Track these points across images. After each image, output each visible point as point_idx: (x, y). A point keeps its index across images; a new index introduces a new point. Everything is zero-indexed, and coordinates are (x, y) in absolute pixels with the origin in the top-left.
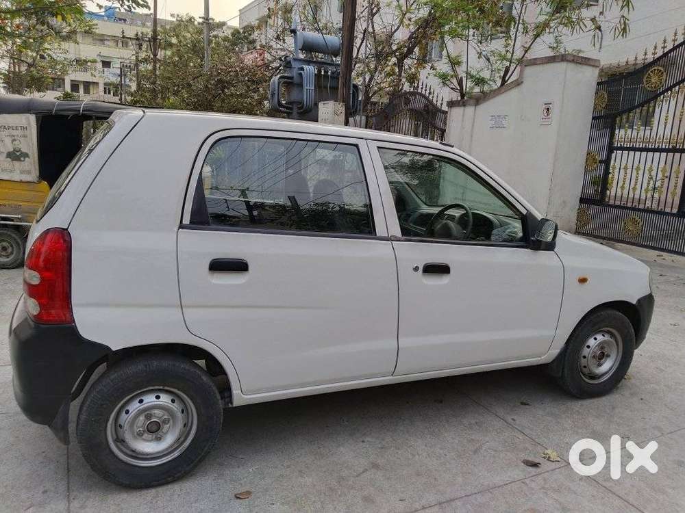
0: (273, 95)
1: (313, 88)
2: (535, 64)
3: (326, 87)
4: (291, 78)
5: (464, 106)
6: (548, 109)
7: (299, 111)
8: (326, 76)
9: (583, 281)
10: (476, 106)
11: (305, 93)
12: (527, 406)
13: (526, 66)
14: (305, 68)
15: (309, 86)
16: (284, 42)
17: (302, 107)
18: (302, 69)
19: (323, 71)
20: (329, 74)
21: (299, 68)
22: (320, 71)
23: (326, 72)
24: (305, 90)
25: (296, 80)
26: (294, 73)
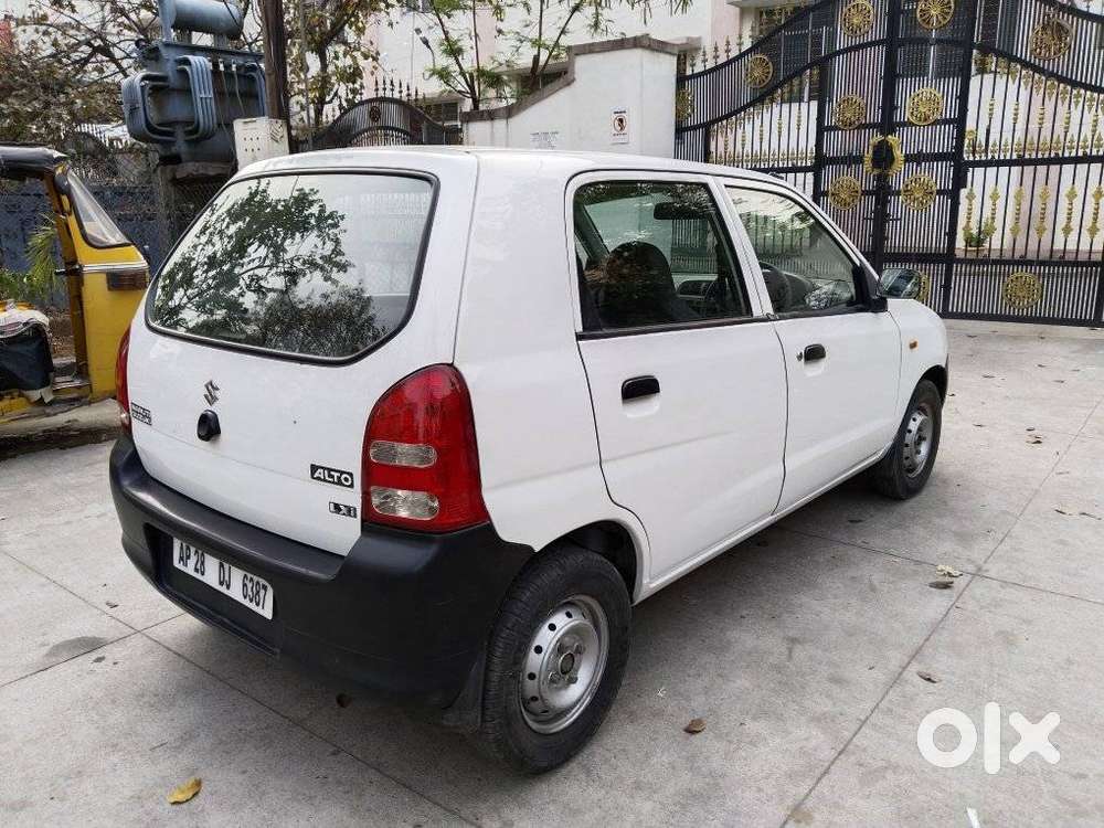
0: (133, 110)
1: (212, 95)
2: (591, 52)
3: (233, 94)
4: (163, 79)
5: (492, 119)
6: (621, 121)
7: (187, 138)
8: (228, 74)
9: (913, 346)
10: (507, 118)
11: (200, 105)
12: (860, 524)
13: (577, 55)
14: (192, 61)
15: (204, 93)
16: (74, 11)
17: (196, 130)
18: (187, 62)
19: (221, 66)
20: (234, 69)
21: (176, 61)
22: (216, 65)
23: (227, 67)
24: (199, 100)
25: (174, 81)
26: (168, 69)
